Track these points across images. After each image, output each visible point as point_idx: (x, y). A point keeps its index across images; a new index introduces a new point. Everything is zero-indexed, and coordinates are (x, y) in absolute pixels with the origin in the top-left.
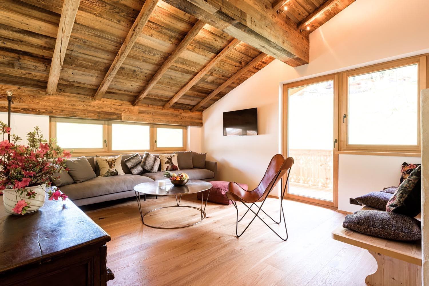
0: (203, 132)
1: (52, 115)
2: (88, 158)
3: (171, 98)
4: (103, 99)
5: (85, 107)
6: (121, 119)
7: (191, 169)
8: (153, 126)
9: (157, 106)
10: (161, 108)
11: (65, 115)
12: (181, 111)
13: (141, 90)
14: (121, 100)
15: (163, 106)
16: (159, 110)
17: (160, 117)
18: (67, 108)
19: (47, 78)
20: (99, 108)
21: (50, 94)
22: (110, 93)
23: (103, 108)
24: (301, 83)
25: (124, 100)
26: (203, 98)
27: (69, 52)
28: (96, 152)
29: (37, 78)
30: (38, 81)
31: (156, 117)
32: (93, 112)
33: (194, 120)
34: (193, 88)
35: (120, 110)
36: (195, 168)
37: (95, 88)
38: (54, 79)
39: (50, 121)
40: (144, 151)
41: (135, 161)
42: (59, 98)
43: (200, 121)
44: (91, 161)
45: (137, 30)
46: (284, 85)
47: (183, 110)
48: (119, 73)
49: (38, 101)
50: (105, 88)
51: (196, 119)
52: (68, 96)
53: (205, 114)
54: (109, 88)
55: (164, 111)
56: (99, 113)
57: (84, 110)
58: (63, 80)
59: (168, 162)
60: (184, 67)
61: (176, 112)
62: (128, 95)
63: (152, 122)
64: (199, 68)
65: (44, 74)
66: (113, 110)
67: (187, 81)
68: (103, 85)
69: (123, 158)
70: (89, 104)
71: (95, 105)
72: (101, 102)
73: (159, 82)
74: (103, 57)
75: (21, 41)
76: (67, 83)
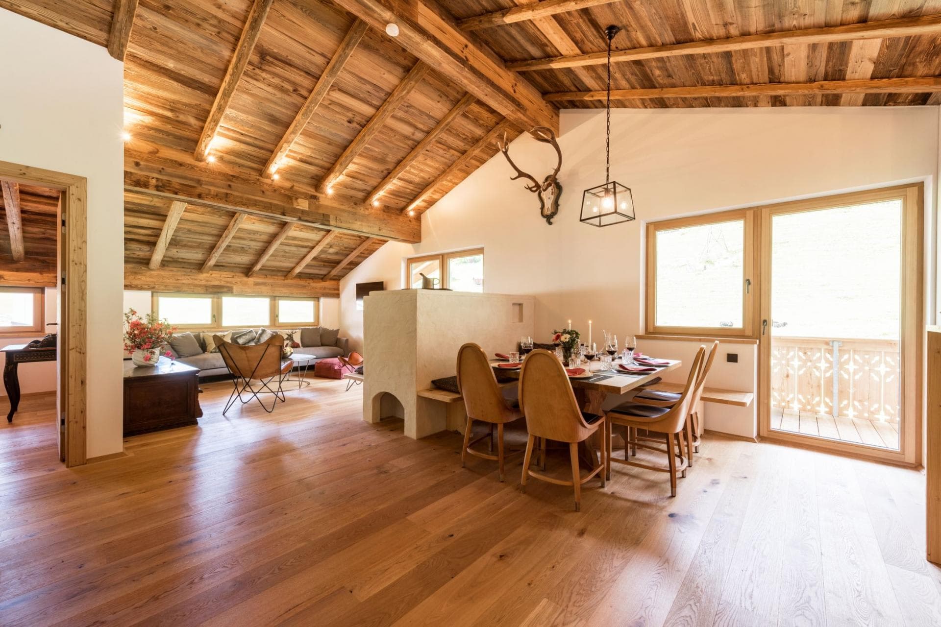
0: (340, 304)
1: (154, 290)
2: (194, 334)
3: (293, 268)
4: (211, 271)
5: (190, 281)
6: (232, 293)
7: (319, 346)
8: (274, 298)
9: (278, 276)
10: (283, 278)
11: (168, 290)
12: (309, 281)
13: (254, 263)
14: (232, 271)
15: (286, 276)
16: (280, 281)
17: (281, 289)
18: (171, 283)
19: (151, 256)
20: (207, 281)
21: (153, 270)
22: (218, 266)
23: (211, 281)
24: (420, 259)
25: (236, 272)
26: (334, 268)
27: (174, 237)
28: (204, 327)
29: (140, 257)
30: (140, 259)
31: (277, 289)
32: (200, 286)
33: (327, 291)
34: (315, 259)
35: (231, 283)
36: (322, 345)
37: (202, 262)
38: (158, 256)
39: (152, 296)
40: (260, 327)
41: (248, 337)
42: (162, 273)
43: (336, 292)
44: (197, 337)
45: (237, 222)
46: (408, 259)
47: (313, 279)
48: (225, 250)
49: (140, 277)
50: (212, 262)
51: (330, 289)
52: (172, 271)
53: (341, 283)
54: (217, 262)
55: (286, 281)
56: (206, 286)
57: (189, 284)
58: (167, 257)
59: (287, 339)
60: (296, 242)
61: (302, 282)
62: (239, 267)
63: (271, 294)
64: (314, 243)
65: (148, 254)
66: (223, 283)
67: (305, 253)
68: (209, 260)
69: (233, 334)
70: (196, 278)
71: (202, 278)
72: (208, 275)
73: (272, 255)
74: (208, 240)
75: (130, 232)
76: (171, 260)
